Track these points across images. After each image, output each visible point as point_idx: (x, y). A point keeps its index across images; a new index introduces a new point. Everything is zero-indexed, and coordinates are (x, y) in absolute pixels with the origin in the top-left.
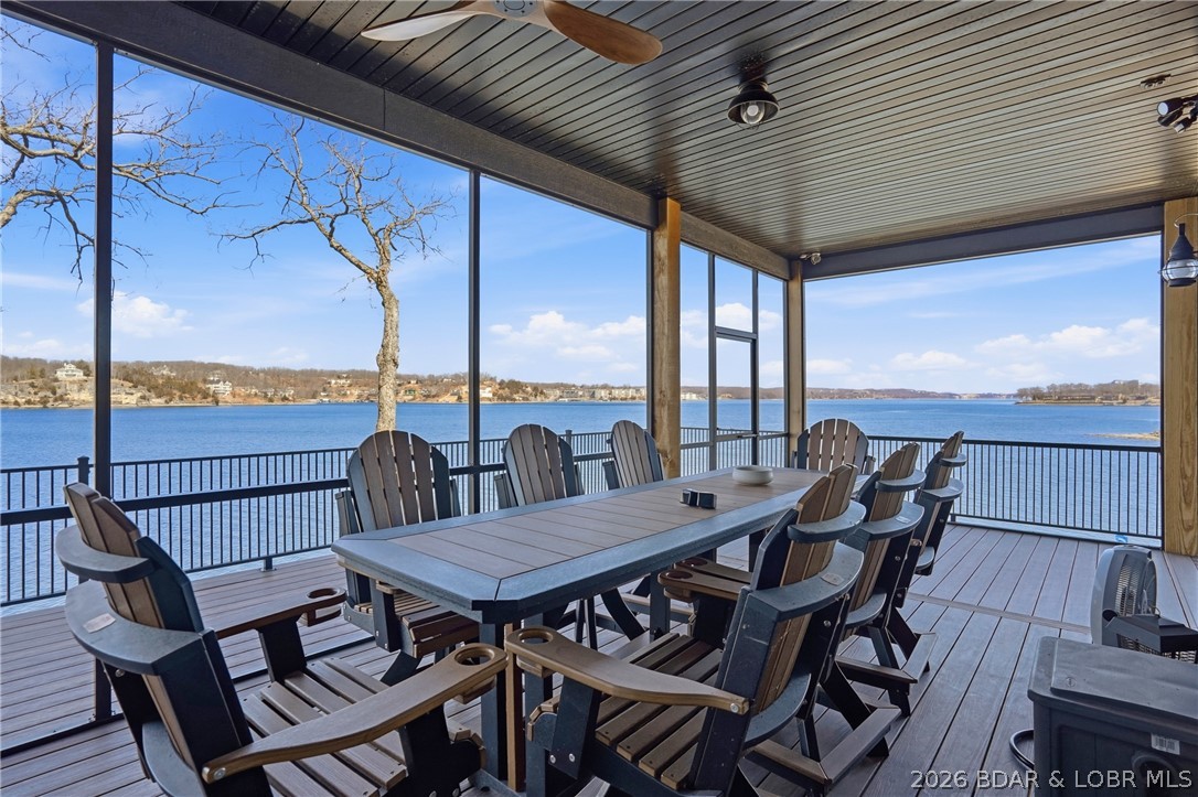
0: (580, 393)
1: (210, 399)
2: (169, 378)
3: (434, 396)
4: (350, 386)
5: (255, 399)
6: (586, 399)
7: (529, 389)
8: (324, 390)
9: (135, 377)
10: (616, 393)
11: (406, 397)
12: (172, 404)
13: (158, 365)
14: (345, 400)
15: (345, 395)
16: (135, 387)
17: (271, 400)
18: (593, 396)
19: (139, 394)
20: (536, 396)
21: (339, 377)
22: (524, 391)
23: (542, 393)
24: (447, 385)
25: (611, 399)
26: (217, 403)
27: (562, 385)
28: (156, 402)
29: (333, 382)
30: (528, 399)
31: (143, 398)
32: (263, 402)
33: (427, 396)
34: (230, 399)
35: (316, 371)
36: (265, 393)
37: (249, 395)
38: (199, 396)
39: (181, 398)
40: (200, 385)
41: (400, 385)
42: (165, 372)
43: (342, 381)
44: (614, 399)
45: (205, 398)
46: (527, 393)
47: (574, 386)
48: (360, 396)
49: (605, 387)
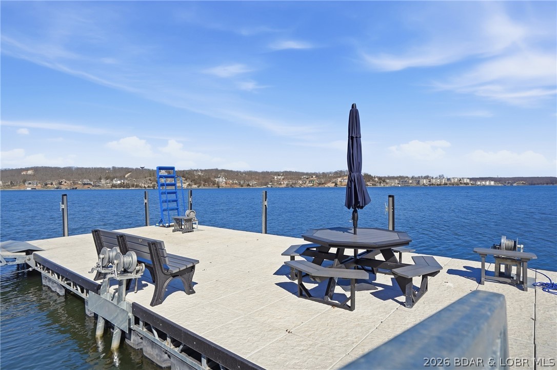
0: (411, 181)
1: (216, 185)
2: (200, 175)
3: (323, 184)
4: (283, 179)
5: (235, 185)
6: (415, 184)
7: (376, 179)
8: (271, 182)
9: (187, 175)
10: (433, 181)
11: (309, 185)
12: (200, 187)
13: (197, 171)
14: (280, 186)
15: (281, 184)
16: (186, 180)
17: (242, 186)
18: (418, 183)
19: (188, 183)
20: (380, 183)
21: (279, 175)
22: (373, 181)
23: (384, 181)
24: (331, 178)
25: (430, 185)
26: (219, 187)
27: (400, 177)
28: (194, 186)
29: (276, 177)
30: (375, 185)
31: (189, 185)
32: (238, 187)
33: (319, 184)
34: (224, 185)
35: (268, 172)
36: (240, 183)
37: (233, 184)
38: (212, 184)
39: (204, 185)
40: (212, 179)
41: (307, 178)
42: (199, 173)
43: (279, 177)
44: (432, 185)
45: (214, 185)
46: (375, 181)
47: (407, 177)
48: (287, 184)
49: (427, 177)
